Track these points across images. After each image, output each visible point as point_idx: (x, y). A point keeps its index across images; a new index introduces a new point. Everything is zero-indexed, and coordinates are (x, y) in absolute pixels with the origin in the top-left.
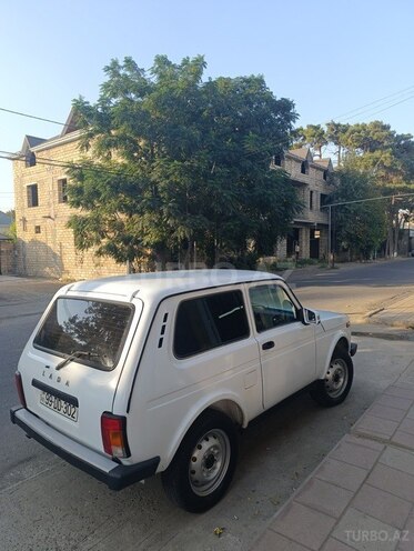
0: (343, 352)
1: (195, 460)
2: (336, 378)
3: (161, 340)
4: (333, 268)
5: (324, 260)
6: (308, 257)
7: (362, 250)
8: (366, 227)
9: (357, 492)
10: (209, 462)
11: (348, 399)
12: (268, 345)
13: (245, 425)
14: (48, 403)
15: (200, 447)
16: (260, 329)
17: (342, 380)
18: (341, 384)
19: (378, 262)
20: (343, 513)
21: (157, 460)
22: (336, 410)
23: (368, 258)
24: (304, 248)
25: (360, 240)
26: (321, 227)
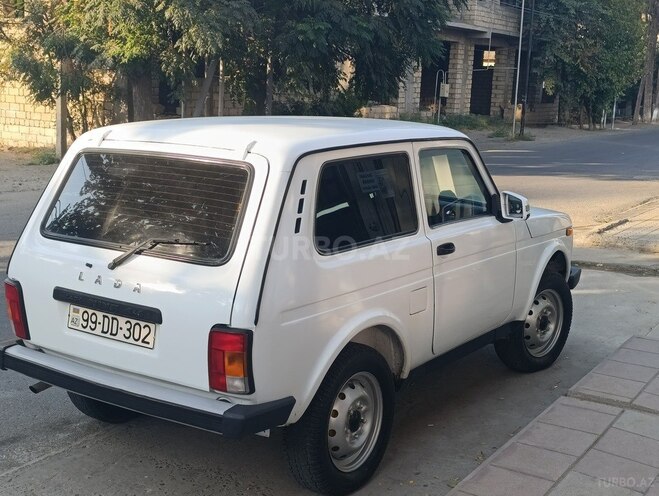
0: (559, 277)
1: (336, 414)
2: (543, 324)
3: (299, 221)
4: (521, 137)
5: (502, 118)
6: (467, 111)
7: (585, 100)
8: (598, 49)
9: (582, 457)
10: (354, 422)
11: (560, 362)
12: (446, 249)
13: (405, 375)
14: (88, 326)
15: (343, 397)
16: (435, 220)
17: (552, 326)
18: (550, 333)
19: (617, 129)
20: (563, 476)
21: (290, 403)
22: (540, 376)
23: (596, 120)
24: (459, 89)
25: (584, 77)
26: (500, 42)
